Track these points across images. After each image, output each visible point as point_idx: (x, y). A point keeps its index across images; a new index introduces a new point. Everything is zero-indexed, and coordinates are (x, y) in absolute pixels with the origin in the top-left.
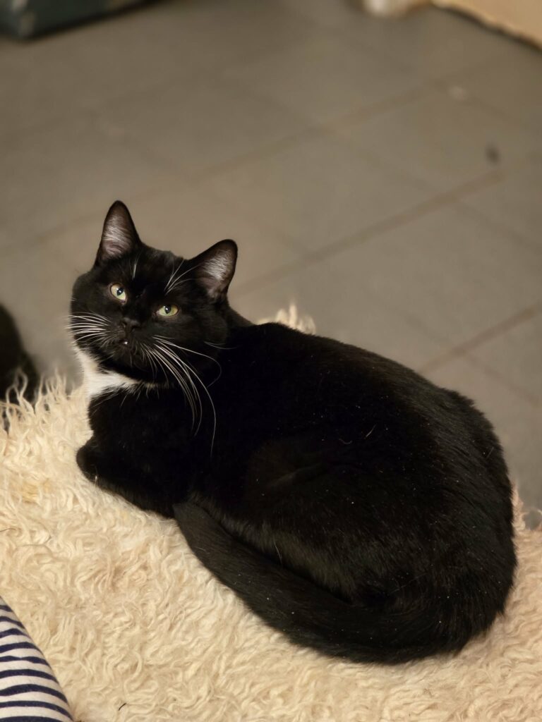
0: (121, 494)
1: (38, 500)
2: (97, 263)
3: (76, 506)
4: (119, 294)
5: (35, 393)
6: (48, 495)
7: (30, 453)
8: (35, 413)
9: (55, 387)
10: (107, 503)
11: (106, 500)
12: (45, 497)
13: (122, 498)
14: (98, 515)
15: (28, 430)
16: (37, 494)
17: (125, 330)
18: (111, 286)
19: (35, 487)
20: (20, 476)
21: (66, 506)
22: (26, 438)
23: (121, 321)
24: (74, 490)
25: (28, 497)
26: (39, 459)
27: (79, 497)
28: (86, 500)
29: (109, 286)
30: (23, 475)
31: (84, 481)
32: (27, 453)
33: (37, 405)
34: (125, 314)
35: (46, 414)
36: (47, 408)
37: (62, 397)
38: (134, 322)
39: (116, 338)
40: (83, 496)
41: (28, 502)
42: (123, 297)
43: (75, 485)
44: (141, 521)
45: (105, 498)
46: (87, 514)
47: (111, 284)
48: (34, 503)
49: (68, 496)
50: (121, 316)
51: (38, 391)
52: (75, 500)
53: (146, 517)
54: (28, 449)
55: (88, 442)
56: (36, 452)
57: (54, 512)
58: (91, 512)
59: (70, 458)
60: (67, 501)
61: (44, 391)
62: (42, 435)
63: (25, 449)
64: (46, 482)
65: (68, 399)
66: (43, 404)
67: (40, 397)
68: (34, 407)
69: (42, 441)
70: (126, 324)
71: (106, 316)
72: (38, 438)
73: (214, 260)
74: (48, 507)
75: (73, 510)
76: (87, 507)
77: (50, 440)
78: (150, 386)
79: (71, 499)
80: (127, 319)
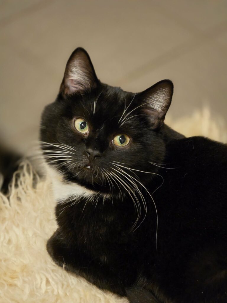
0: (82, 276)
1: (19, 283)
2: (60, 97)
3: (48, 288)
4: (82, 128)
5: (9, 188)
6: (26, 279)
7: (10, 241)
8: (10, 204)
9: (24, 182)
10: (73, 284)
11: (72, 282)
12: (24, 282)
13: (84, 279)
14: (66, 295)
15: (6, 223)
16: (17, 277)
17: (89, 158)
18: (75, 120)
19: (15, 272)
20: (3, 261)
21: (40, 288)
22: (6, 228)
23: (85, 151)
24: (47, 275)
25: (10, 281)
26: (18, 247)
27: (50, 280)
28: (57, 283)
29: (73, 120)
30: (5, 261)
31: (53, 265)
32: (7, 242)
33: (11, 198)
34: (88, 145)
35: (18, 205)
36: (19, 199)
37: (30, 191)
38: (96, 153)
39: (81, 164)
40: (53, 279)
41: (11, 285)
42: (86, 131)
43: (47, 270)
44: (100, 300)
45: (71, 279)
46: (58, 296)
47: (74, 119)
48: (15, 285)
49: (41, 279)
50: (85, 147)
51: (11, 186)
52: (48, 282)
53: (104, 296)
54: (7, 238)
55: (55, 233)
56: (14, 241)
57: (32, 294)
58: (61, 293)
59: (41, 247)
60: (41, 283)
61: (16, 186)
62: (18, 226)
63: (5, 238)
64: (24, 268)
65: (35, 192)
66: (16, 196)
67: (13, 191)
68: (8, 198)
69: (18, 231)
70: (89, 154)
71: (72, 146)
72: (14, 228)
73: (155, 96)
74: (27, 291)
75: (46, 292)
76: (58, 289)
77: (24, 230)
78: (106, 196)
79: (44, 282)
80: (90, 150)
